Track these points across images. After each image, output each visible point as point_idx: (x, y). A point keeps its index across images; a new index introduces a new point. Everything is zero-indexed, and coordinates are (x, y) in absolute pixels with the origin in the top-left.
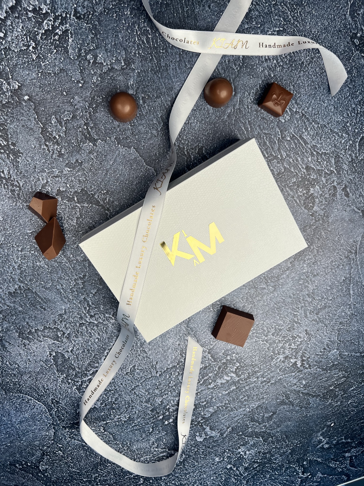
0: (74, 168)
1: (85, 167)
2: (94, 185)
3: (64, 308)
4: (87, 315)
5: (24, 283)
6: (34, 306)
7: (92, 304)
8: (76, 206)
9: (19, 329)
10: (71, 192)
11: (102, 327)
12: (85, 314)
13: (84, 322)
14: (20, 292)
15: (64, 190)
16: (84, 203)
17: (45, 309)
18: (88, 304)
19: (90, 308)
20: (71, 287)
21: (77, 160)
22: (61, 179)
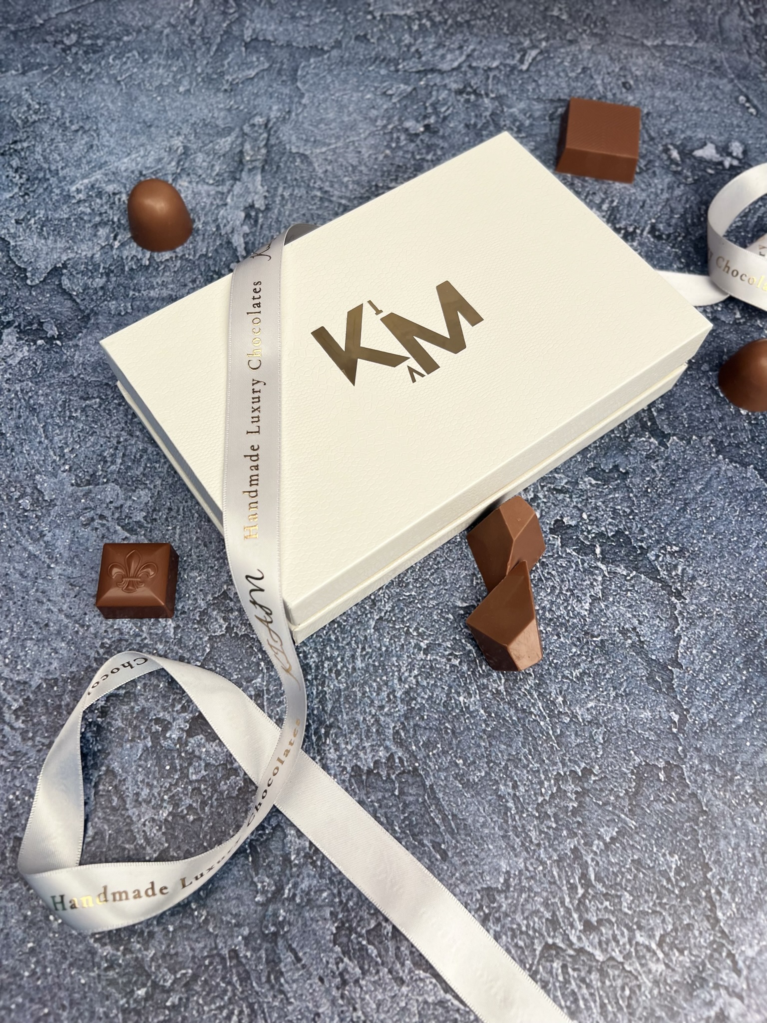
0: (606, 482)
1: (634, 485)
2: (651, 529)
3: (504, 867)
4: (575, 916)
5: (407, 750)
6: (414, 835)
7: (598, 879)
8: (597, 568)
9: (345, 909)
10: (589, 532)
11: (619, 982)
12: (568, 910)
13: (559, 942)
14: (388, 775)
15: (573, 523)
16: (618, 566)
17: (444, 856)
18: (584, 876)
19: (586, 891)
20: (540, 799)
21: (616, 467)
22: (571, 497)
